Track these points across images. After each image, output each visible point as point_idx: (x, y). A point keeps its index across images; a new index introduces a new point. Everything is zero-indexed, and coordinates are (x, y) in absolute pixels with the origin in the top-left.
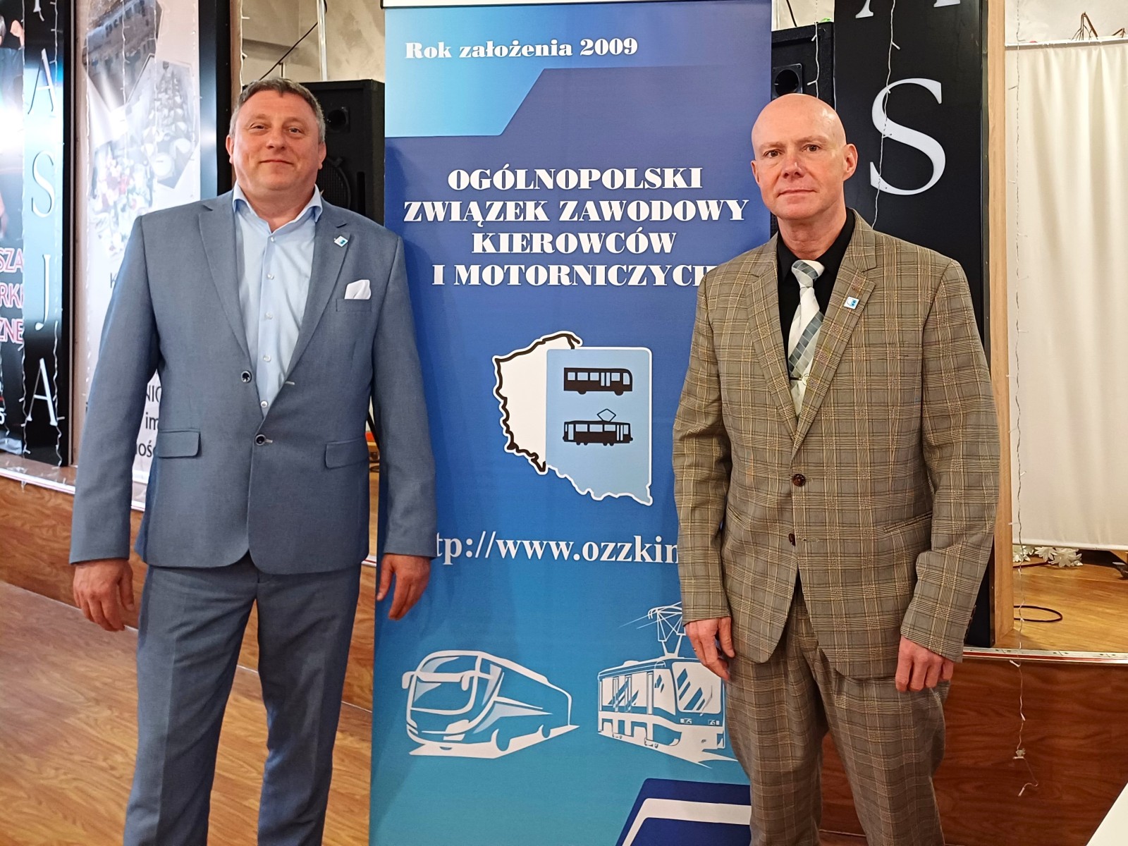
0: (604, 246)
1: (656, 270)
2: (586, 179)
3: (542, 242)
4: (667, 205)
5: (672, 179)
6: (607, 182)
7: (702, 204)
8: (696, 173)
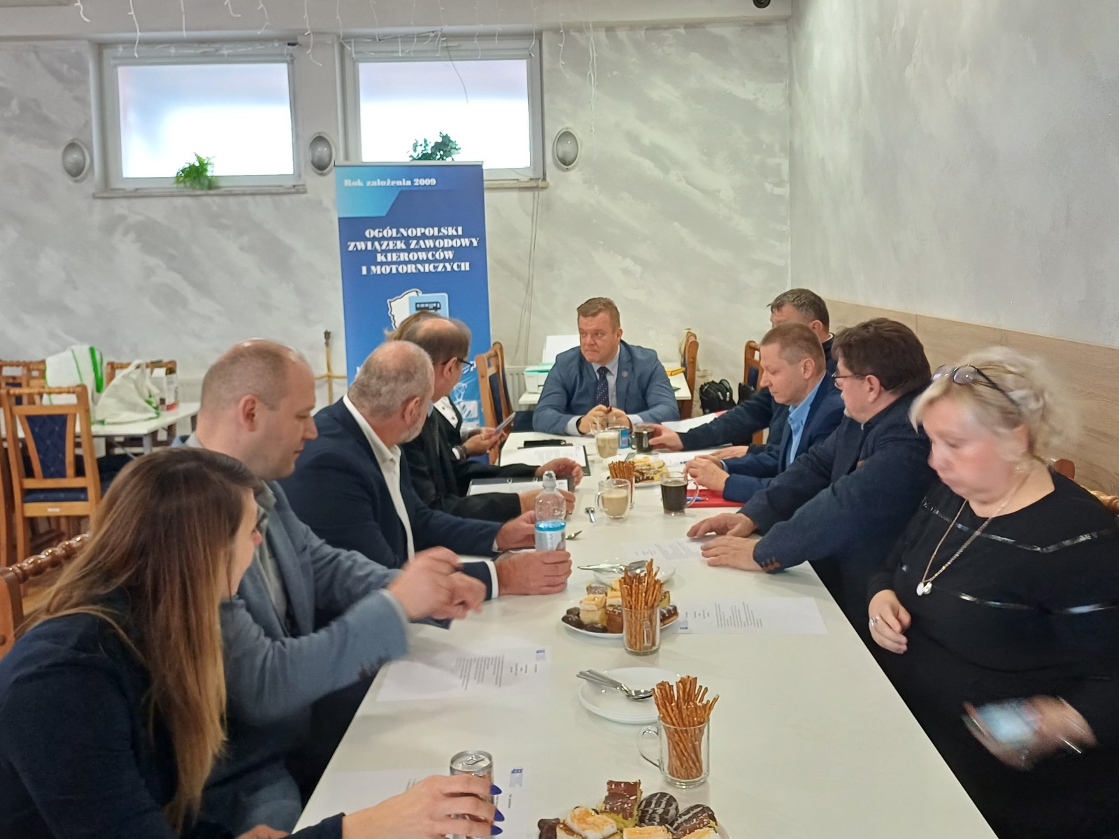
0: (427, 257)
1: (447, 265)
2: (419, 231)
3: (403, 256)
4: (450, 241)
5: (451, 231)
6: (427, 233)
7: (462, 240)
8: (460, 229)
